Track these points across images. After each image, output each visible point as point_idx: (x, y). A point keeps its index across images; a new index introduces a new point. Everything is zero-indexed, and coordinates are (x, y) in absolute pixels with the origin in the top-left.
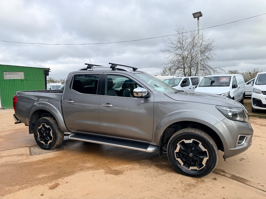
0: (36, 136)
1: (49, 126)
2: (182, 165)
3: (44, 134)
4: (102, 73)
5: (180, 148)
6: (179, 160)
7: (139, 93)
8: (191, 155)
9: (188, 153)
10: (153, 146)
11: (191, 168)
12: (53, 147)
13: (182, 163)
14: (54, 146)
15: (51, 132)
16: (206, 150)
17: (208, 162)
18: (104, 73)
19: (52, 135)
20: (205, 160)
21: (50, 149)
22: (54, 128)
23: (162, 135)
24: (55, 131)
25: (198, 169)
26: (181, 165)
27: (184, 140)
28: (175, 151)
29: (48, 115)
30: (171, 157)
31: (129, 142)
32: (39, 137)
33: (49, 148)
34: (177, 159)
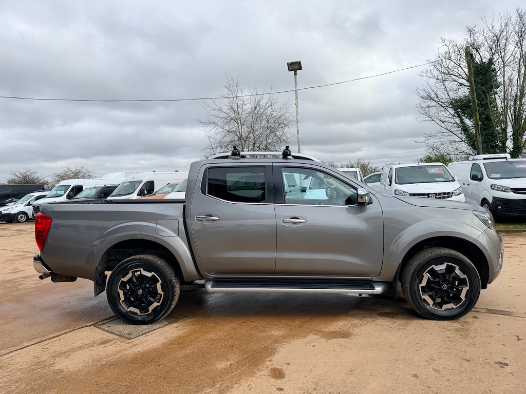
0: (113, 300)
1: (153, 273)
2: (431, 305)
3: (140, 292)
4: (271, 164)
5: (429, 279)
6: (426, 297)
7: (364, 197)
8: (445, 286)
9: (440, 285)
10: (379, 283)
11: (445, 307)
12: (163, 315)
13: (431, 302)
14: (166, 312)
15: (159, 285)
16: (465, 276)
17: (469, 293)
18: (274, 164)
19: (160, 291)
20: (465, 290)
21: (156, 320)
22: (168, 275)
23: (400, 262)
24: (171, 281)
25: (454, 307)
26: (429, 305)
27: (433, 266)
28: (421, 285)
29: (131, 251)
30: (416, 295)
31: (332, 283)
32: (122, 298)
33: (153, 319)
34: (423, 297)
